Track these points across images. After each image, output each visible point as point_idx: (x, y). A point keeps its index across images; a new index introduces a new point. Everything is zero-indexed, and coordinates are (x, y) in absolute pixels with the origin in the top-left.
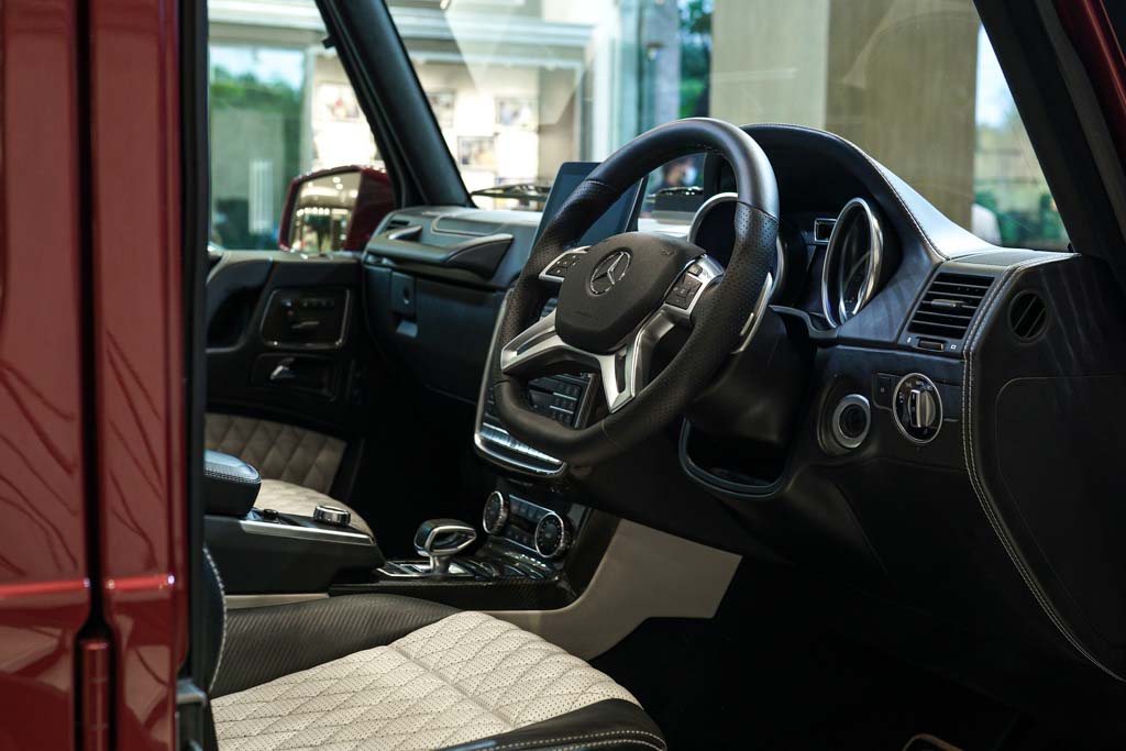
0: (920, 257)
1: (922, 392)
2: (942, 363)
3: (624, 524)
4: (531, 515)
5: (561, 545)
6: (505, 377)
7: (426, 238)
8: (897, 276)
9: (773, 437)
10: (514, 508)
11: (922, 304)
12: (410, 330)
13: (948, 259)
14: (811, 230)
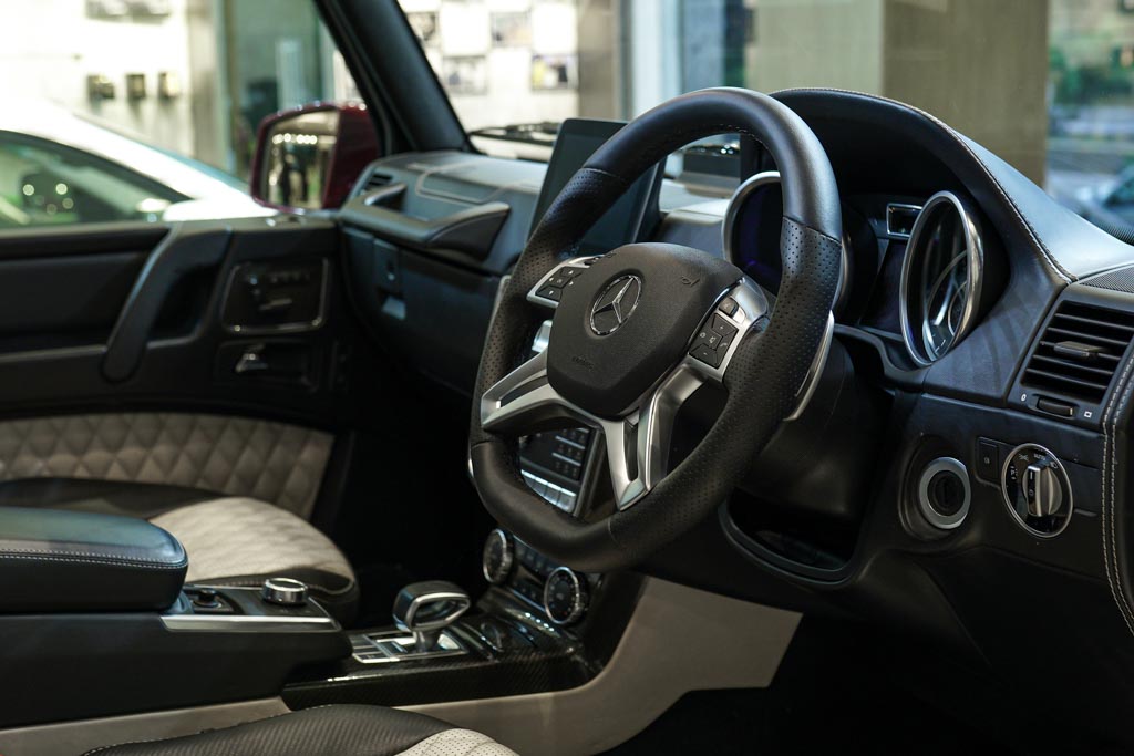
0: (1036, 278)
1: (1043, 468)
2: (1073, 435)
3: (653, 583)
4: (539, 565)
5: (577, 607)
6: (487, 436)
7: (411, 202)
8: (1005, 301)
9: (840, 508)
10: (520, 552)
11: (1040, 345)
12: (396, 309)
13: (1074, 280)
14: (882, 217)
